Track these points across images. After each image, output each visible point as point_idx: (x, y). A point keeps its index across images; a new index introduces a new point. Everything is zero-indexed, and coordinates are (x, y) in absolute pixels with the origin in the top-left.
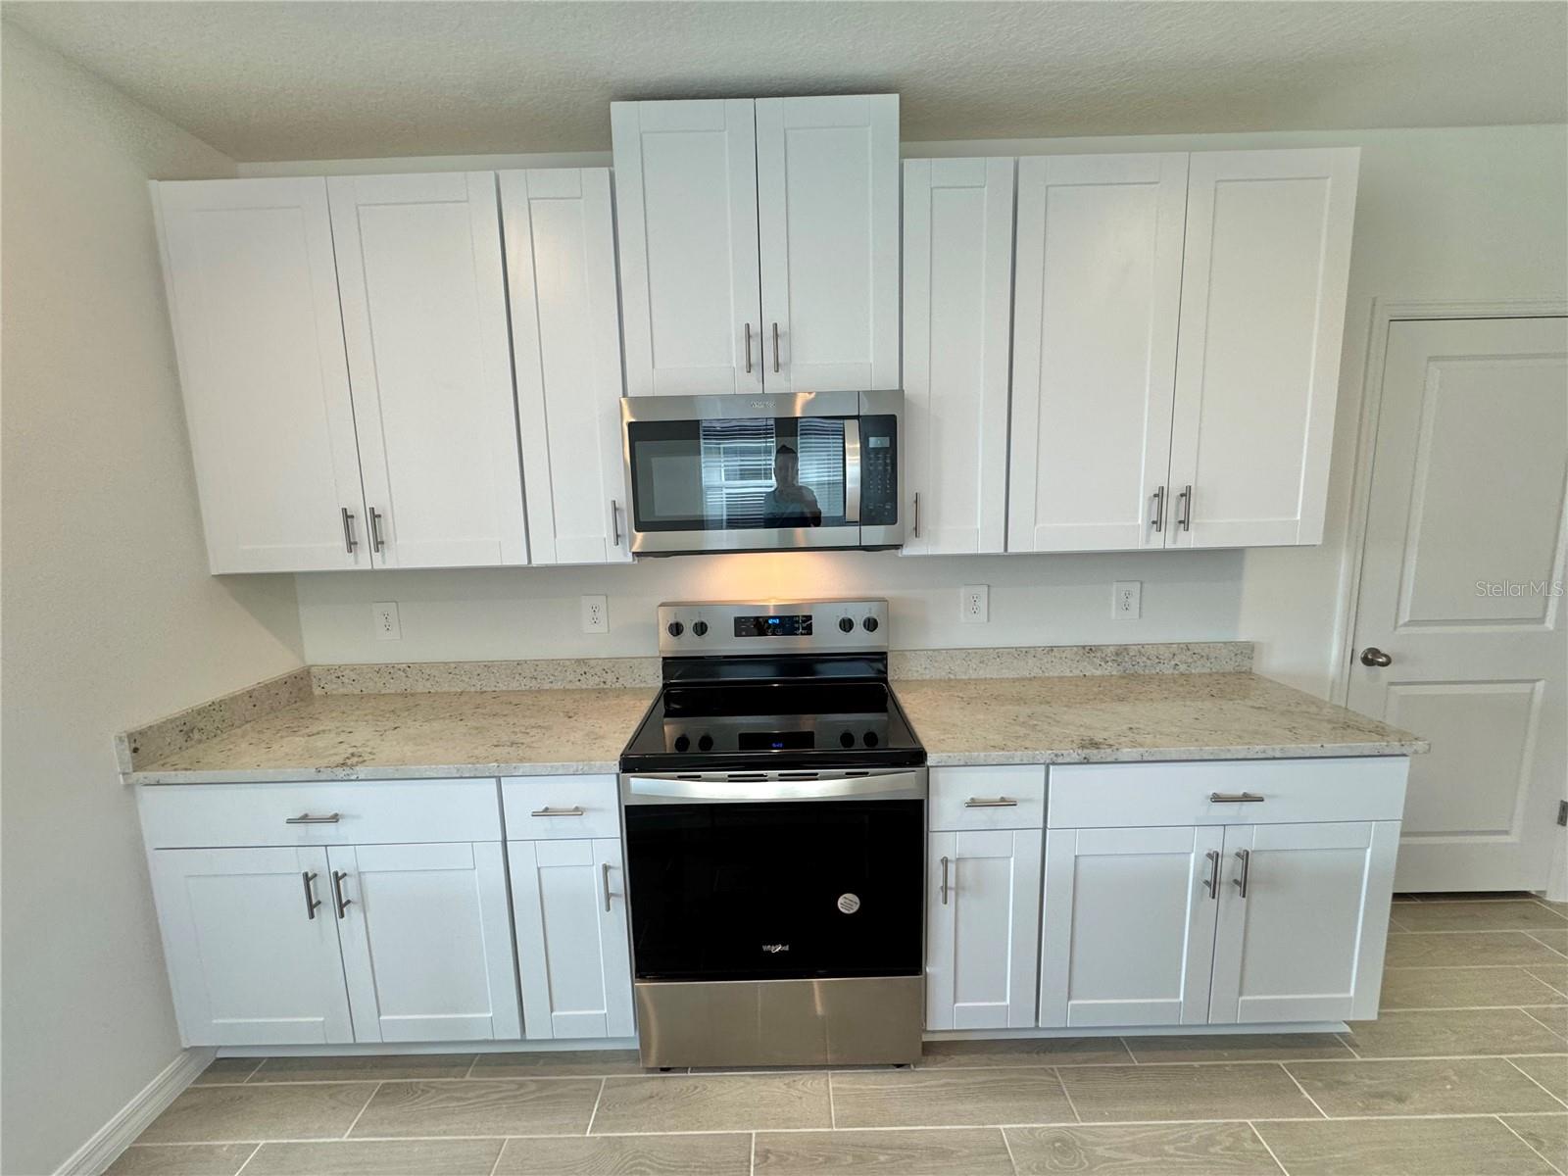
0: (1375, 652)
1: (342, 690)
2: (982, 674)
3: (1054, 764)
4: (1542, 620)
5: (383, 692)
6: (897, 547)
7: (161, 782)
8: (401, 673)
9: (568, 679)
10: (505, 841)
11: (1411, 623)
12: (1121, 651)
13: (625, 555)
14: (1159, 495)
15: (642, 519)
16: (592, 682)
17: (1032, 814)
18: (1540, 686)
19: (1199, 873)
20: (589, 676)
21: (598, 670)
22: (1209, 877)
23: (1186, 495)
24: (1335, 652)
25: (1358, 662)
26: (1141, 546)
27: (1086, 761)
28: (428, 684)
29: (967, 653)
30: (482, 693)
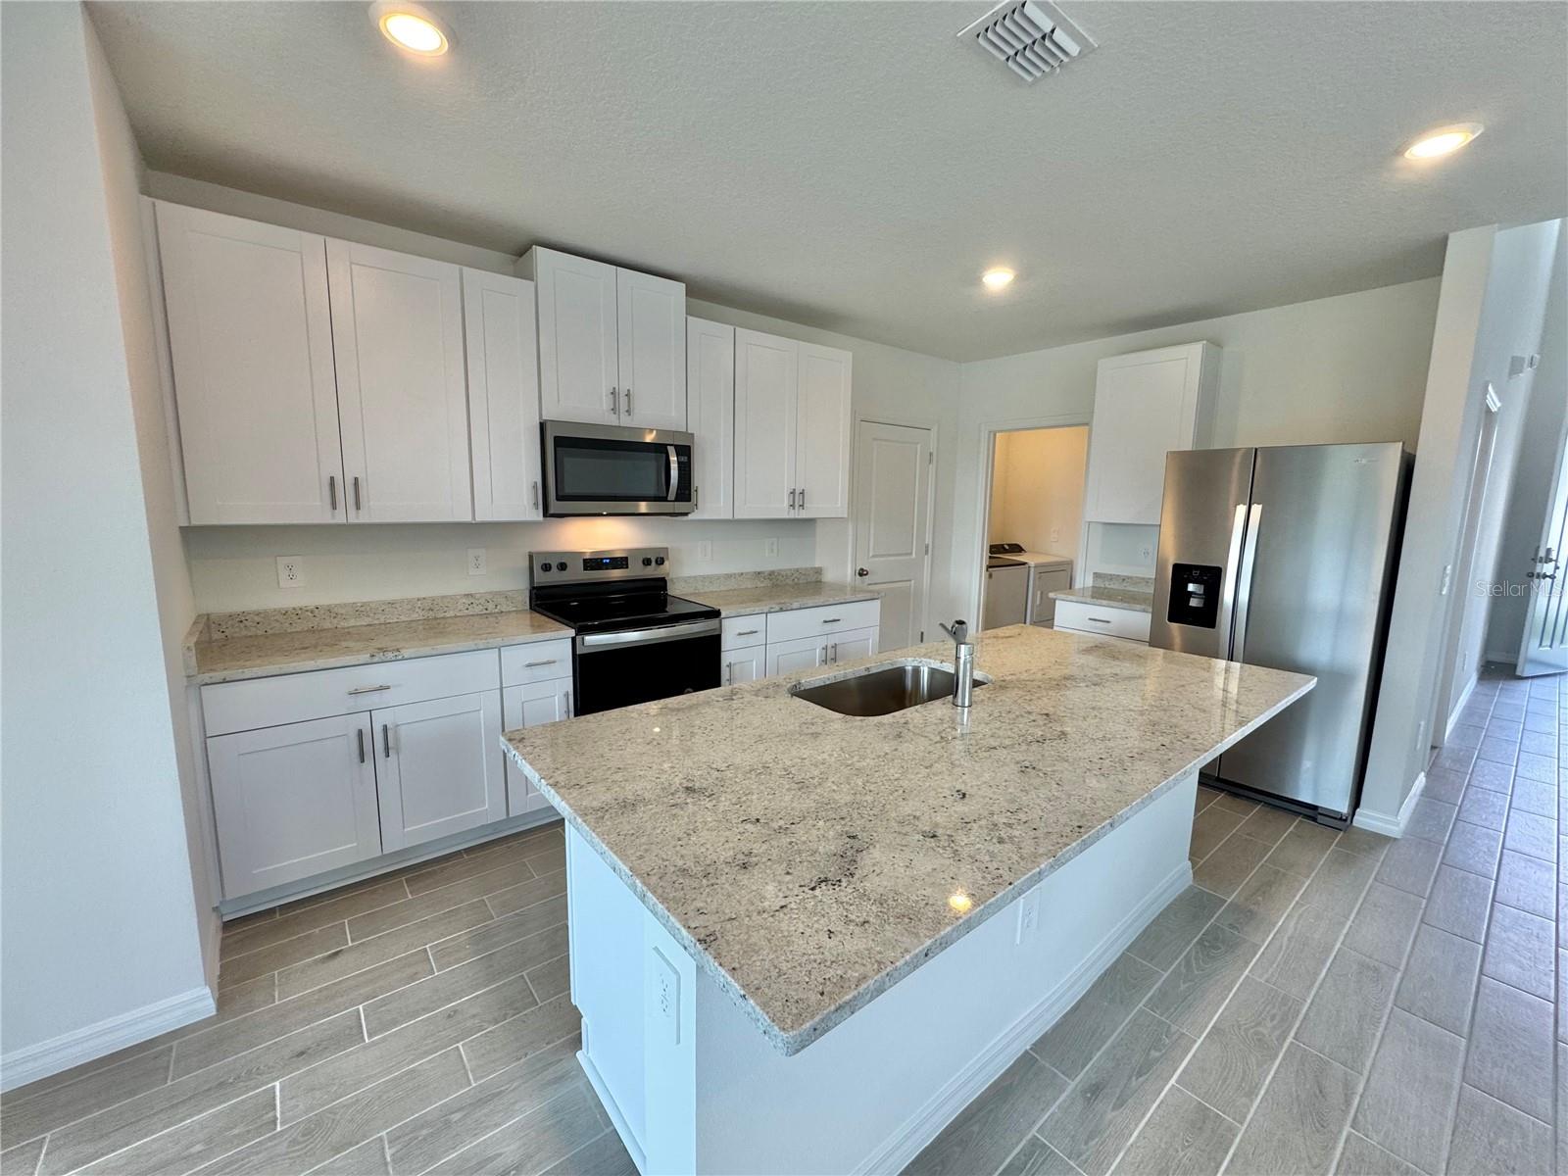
0: (862, 570)
1: (244, 633)
2: (711, 589)
3: (771, 612)
4: (911, 554)
5: (289, 631)
6: (686, 514)
7: (228, 679)
8: (309, 614)
9: (459, 608)
10: (501, 689)
11: (873, 556)
12: (772, 573)
13: (538, 515)
14: (793, 493)
15: (560, 494)
16: (478, 610)
17: (761, 636)
18: (913, 582)
19: (820, 656)
20: (474, 605)
21: (482, 601)
22: (824, 658)
23: (802, 493)
24: (849, 571)
25: (858, 576)
26: (786, 516)
27: (781, 610)
28: (335, 621)
29: (704, 578)
30: (385, 624)
